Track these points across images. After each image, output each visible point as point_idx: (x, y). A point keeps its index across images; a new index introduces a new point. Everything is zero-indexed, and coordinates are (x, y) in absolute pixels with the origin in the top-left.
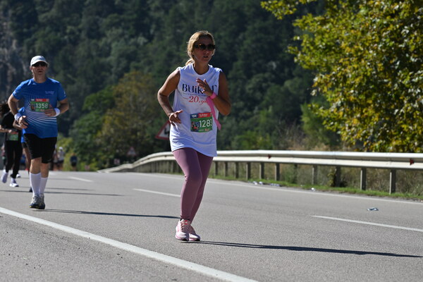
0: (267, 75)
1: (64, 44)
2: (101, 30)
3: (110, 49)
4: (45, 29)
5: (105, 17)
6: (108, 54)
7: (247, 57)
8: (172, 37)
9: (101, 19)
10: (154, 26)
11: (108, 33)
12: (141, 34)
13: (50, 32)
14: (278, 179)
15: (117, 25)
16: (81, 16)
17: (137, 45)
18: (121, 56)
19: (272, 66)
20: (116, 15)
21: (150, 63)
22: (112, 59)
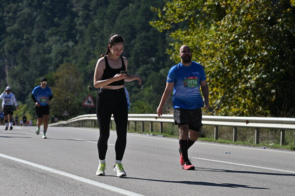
0: (149, 66)
1: (22, 45)
2: (45, 37)
3: (51, 49)
4: (10, 37)
5: (48, 29)
6: (50, 52)
7: (137, 55)
8: (89, 42)
9: (46, 30)
10: (78, 35)
11: (50, 39)
12: (71, 40)
13: (14, 38)
14: (162, 132)
15: (56, 34)
16: (33, 29)
17: (68, 47)
18: (58, 53)
19: (152, 60)
20: (55, 28)
21: (76, 58)
22: (53, 55)
